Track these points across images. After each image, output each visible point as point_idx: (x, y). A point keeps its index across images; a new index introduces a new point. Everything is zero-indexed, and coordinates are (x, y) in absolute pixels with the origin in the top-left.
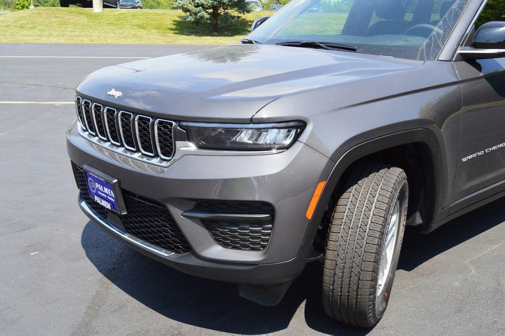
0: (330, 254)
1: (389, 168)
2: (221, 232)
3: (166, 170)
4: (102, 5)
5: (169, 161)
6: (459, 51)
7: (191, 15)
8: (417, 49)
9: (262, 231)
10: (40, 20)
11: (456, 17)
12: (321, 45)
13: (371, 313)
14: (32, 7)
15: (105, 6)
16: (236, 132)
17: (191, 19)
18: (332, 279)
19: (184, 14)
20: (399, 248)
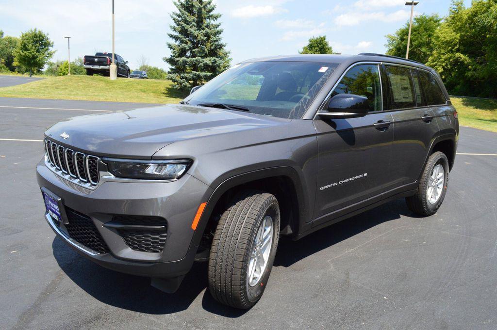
0: (212, 255)
1: (261, 194)
2: (131, 239)
3: (92, 192)
4: (116, 75)
5: (95, 185)
6: (317, 114)
7: (178, 84)
8: (289, 111)
9: (160, 238)
10: (71, 83)
11: (318, 90)
12: (226, 106)
13: (243, 298)
14: (69, 74)
15: (118, 76)
16: (147, 166)
17: (177, 87)
18: (214, 273)
19: (173, 83)
20: (275, 251)
